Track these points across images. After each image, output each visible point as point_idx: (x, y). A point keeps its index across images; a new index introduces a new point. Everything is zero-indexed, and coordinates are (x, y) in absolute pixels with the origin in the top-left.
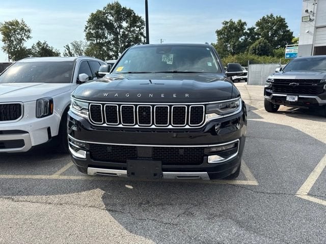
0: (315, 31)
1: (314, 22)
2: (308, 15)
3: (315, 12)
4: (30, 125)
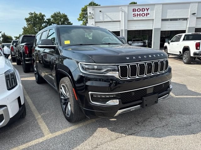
0: (95, 24)
1: (94, 19)
2: (91, 15)
3: (94, 14)
4: (7, 98)
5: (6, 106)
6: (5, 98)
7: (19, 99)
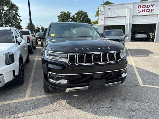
0: (104, 19)
2: (101, 12)
3: (104, 11)
4: (4, 70)
5: (3, 75)
6: (2, 70)
7: (14, 71)
